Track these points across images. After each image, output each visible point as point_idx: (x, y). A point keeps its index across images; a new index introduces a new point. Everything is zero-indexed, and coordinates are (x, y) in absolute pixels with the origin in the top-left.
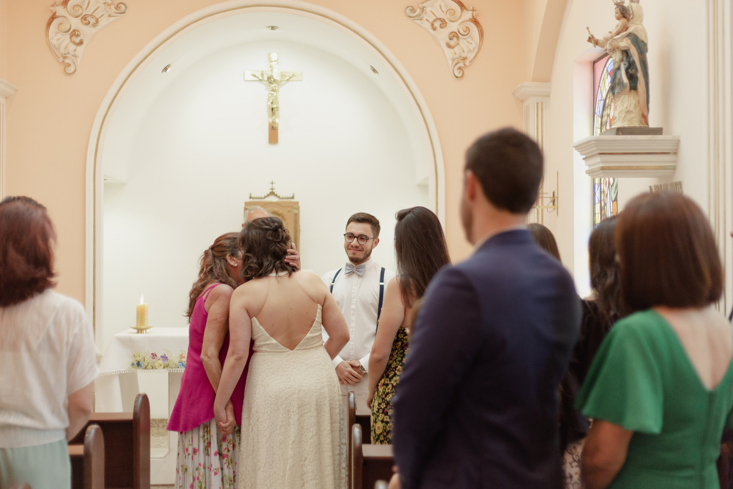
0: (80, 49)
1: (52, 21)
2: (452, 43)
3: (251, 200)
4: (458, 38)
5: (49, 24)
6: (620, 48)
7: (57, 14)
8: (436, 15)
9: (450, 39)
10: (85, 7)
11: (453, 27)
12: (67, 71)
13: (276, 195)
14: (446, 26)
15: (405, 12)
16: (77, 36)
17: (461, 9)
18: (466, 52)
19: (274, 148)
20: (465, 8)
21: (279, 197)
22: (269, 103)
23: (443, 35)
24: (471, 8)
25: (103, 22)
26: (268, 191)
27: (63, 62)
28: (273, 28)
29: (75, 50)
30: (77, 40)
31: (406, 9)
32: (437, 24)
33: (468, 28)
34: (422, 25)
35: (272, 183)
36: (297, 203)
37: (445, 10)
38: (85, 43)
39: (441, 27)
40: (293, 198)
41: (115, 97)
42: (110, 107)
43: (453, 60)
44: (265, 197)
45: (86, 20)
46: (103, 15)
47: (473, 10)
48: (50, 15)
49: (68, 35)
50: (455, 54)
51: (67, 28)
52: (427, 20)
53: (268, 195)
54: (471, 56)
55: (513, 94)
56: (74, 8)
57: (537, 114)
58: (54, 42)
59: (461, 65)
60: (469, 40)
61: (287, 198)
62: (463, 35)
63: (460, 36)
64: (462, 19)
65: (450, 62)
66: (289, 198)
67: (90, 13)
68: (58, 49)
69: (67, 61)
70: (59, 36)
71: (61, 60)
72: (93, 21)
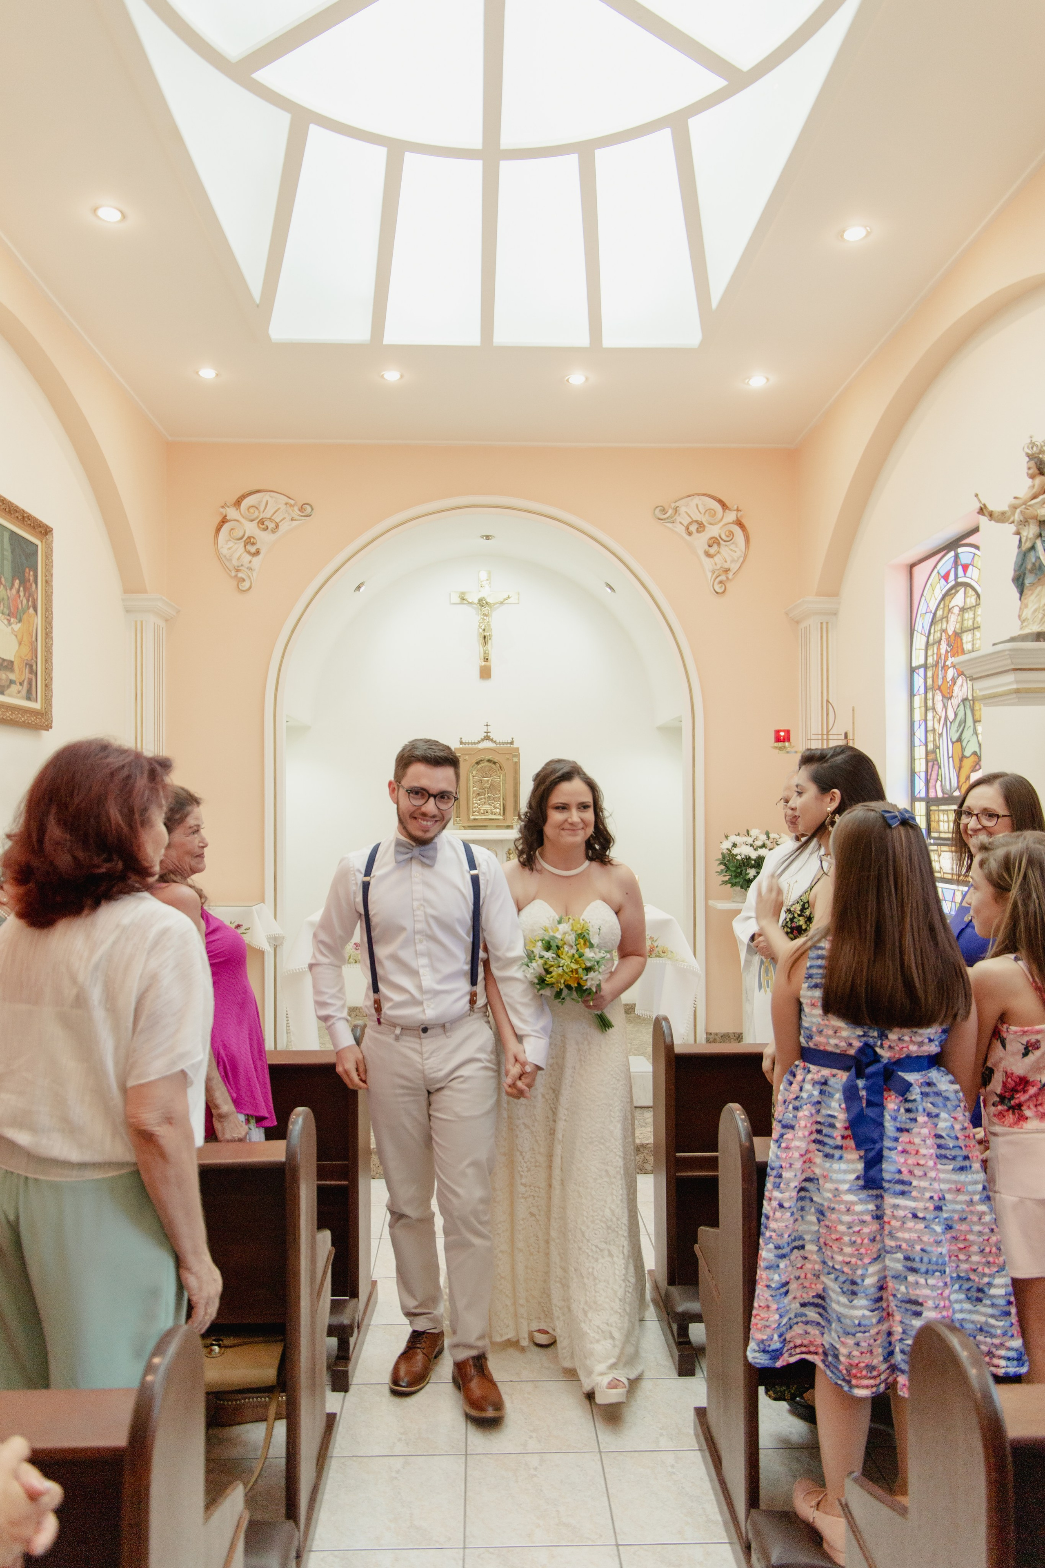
0: (256, 560)
1: (222, 526)
2: (712, 551)
3: (461, 746)
4: (719, 544)
5: (218, 530)
6: (1039, 518)
7: (228, 518)
8: (692, 516)
9: (710, 546)
10: (262, 509)
11: (713, 531)
12: (240, 587)
13: (492, 740)
14: (704, 530)
15: (654, 513)
16: (253, 544)
17: (723, 509)
18: (729, 562)
19: (486, 683)
20: (727, 507)
21: (495, 742)
22: (481, 631)
23: (700, 541)
24: (735, 507)
25: (284, 527)
26: (483, 735)
27: (236, 576)
28: (488, 537)
29: (250, 562)
30: (253, 549)
31: (655, 510)
32: (693, 528)
33: (731, 531)
34: (676, 529)
35: (487, 725)
36: (517, 749)
37: (702, 510)
38: (262, 552)
39: (698, 531)
40: (512, 743)
41: (299, 619)
42: (293, 631)
43: (713, 572)
44: (479, 742)
45: (263, 524)
46: (284, 519)
47: (738, 510)
48: (219, 519)
49: (241, 544)
50: (716, 564)
51: (241, 534)
52: (681, 523)
53: (482, 740)
54: (734, 567)
55: (787, 614)
56: (248, 509)
57: (822, 637)
58: (224, 551)
59: (723, 578)
60: (732, 547)
61: (505, 743)
62: (725, 541)
63: (722, 542)
64: (725, 521)
65: (709, 574)
66: (508, 743)
67: (269, 517)
68: (230, 560)
69: (240, 575)
70: (231, 544)
71: (233, 573)
72: (271, 525)
